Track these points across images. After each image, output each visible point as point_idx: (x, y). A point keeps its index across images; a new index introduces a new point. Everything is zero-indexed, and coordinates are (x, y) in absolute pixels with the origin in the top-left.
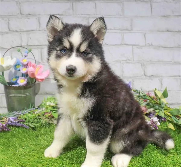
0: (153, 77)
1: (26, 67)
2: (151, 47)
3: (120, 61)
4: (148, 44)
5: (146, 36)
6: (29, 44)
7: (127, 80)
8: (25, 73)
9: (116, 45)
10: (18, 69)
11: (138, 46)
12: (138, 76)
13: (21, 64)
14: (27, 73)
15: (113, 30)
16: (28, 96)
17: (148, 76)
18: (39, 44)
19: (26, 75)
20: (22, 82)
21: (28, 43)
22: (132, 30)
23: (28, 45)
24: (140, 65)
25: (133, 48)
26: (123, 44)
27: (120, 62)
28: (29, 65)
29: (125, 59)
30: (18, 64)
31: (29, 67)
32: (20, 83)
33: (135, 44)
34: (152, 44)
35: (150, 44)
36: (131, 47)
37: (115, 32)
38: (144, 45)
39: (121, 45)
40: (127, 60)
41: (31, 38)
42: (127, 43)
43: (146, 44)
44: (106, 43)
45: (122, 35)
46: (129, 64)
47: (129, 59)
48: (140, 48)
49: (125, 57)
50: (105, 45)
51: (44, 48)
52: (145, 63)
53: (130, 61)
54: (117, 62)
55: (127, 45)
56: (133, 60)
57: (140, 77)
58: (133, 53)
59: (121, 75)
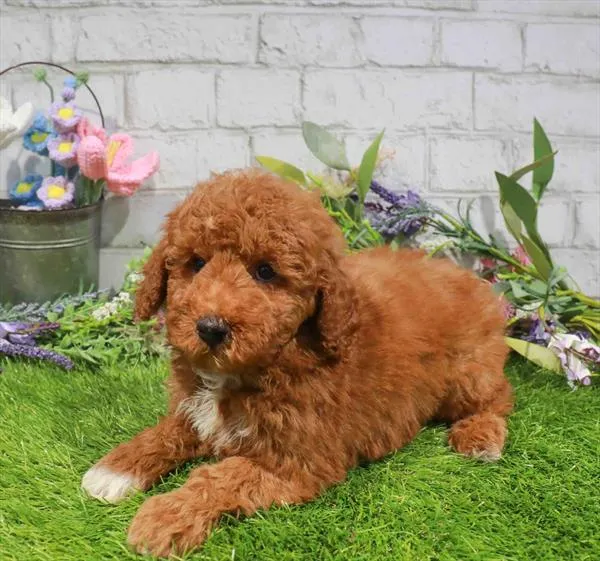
1: (72, 140)
2: (544, 77)
3: (422, 129)
4: (535, 65)
5: (529, 33)
6: (79, 58)
7: (448, 203)
8: (68, 160)
9: (412, 67)
10: (40, 147)
11: (492, 74)
12: (489, 189)
13: (50, 128)
14: (75, 158)
15: (399, 7)
16: (77, 249)
18: (118, 57)
19: (68, 170)
20: (56, 194)
21: (75, 52)
22: (473, 10)
23: (75, 59)
24: (498, 144)
25: (474, 82)
26: (438, 64)
27: (424, 134)
28: (81, 129)
29: (441, 121)
30: (38, 126)
31: (81, 139)
32: (48, 199)
33: (483, 64)
34: (547, 67)
35: (542, 66)
36: (468, 75)
37: (410, 18)
38: (518, 68)
39: (430, 67)
40: (451, 126)
41: (86, 34)
42: (452, 60)
43: (524, 66)
44: (374, 60)
45: (434, 29)
46: (457, 141)
47: (458, 121)
48: (503, 81)
49: (442, 114)
50: (367, 67)
51: (137, 73)
52: (516, 140)
53: (462, 129)
54: (412, 133)
55: (451, 69)
56: (474, 125)
57: (495, 194)
58: (474, 101)
59: (424, 183)
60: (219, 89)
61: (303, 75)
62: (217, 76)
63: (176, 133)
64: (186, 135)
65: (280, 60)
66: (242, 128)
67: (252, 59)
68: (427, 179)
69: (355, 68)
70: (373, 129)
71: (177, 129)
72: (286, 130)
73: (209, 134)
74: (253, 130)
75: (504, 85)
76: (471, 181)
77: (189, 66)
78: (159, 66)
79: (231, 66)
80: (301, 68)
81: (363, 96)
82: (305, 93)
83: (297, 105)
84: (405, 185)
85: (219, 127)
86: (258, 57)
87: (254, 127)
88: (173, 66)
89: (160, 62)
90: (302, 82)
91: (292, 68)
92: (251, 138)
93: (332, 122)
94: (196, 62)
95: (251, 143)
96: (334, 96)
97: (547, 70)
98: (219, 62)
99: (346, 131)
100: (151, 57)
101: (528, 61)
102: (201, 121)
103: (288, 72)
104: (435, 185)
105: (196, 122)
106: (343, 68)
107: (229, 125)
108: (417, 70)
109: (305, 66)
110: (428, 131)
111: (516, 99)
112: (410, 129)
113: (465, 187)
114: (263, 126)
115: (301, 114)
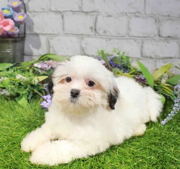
0: (170, 39)
3: (126, 13)
7: (135, 41)
12: (150, 36)
24: (154, 20)
27: (127, 15)
29: (132, 11)
40: (137, 13)
46: (139, 18)
47: (139, 11)
49: (133, 8)
52: (160, 19)
53: (140, 14)
54: (122, 15)
56: (145, 13)
57: (152, 38)
58: (145, 3)
59: (126, 33)
66: (60, 12)
68: (128, 32)
70: (107, 13)
71: (35, 12)
72: (76, 13)
73: (47, 14)
76: (143, 33)
81: (104, 1)
83: (80, 3)
85: (51, 11)
87: (64, 11)
92: (63, 15)
93: (93, 10)
95: (63, 17)
99: (98, 13)
104: (130, 34)
105: (43, 9)
107: (54, 10)
110: (128, 14)
111: (161, 3)
112: (122, 13)
113: (141, 35)
114: (67, 11)
115: (81, 7)
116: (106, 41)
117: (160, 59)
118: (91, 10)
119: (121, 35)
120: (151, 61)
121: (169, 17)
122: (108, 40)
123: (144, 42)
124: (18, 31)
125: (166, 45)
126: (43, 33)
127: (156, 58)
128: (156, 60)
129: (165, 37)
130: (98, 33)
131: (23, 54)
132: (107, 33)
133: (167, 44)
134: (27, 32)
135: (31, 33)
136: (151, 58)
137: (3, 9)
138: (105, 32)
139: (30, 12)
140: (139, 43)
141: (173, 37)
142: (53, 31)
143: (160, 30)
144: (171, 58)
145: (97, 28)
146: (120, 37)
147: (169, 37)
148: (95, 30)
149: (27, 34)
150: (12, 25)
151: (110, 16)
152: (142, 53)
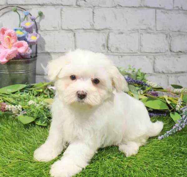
0: (182, 53)
2: (181, 11)
3: (138, 30)
4: (177, 7)
7: (147, 57)
9: (133, 7)
11: (163, 10)
12: (162, 52)
17: (174, 52)
21: (7, 1)
24: (165, 36)
25: (156, 13)
26: (143, 6)
27: (138, 32)
29: (144, 27)
33: (159, 6)
34: (182, 8)
35: (180, 7)
36: (154, 10)
38: (171, 8)
39: (140, 7)
40: (148, 29)
42: (148, 5)
43: (173, 8)
44: (120, 4)
46: (150, 34)
47: (150, 27)
48: (167, 13)
49: (144, 24)
50: (117, 7)
51: (31, 9)
52: (171, 34)
53: (152, 30)
54: (134, 32)
55: (147, 8)
56: (156, 29)
57: (164, 54)
58: (156, 20)
59: (138, 50)
60: (62, 15)
61: (93, 10)
62: (61, 10)
63: (46, 32)
64: (50, 32)
65: (85, 4)
66: (71, 30)
67: (75, 4)
68: (140, 49)
69: (113, 7)
70: (119, 30)
71: (47, 30)
72: (87, 30)
73: (59, 32)
74: (76, 31)
75: (166, 14)
76: (155, 49)
77: (51, 6)
78: (40, 6)
79: (67, 7)
80: (93, 7)
81: (116, 18)
82: (94, 17)
83: (92, 21)
84: (131, 50)
85: (63, 29)
86: (76, 3)
87: (75, 29)
88: (45, 6)
89: (40, 5)
90: (93, 12)
91: (90, 7)
92: (75, 34)
93: (104, 27)
94: (54, 5)
95: (74, 35)
96: (105, 18)
97: (181, 9)
98: (62, 5)
99: (110, 31)
100: (36, 3)
101: (175, 5)
102: (56, 28)
103: (88, 9)
104: (142, 50)
105: (54, 27)
106: (108, 7)
107: (66, 29)
108: (135, 8)
109: (94, 7)
110: (139, 31)
111: (171, 19)
112: (133, 30)
113: (153, 51)
114: (79, 29)
115: (93, 25)
116: (119, 57)
117: (172, 73)
118: (102, 28)
119: (133, 52)
120: (163, 76)
121: (180, 32)
122: (120, 57)
123: (156, 58)
124: (31, 51)
125: (177, 60)
126: (54, 52)
127: (168, 73)
128: (169, 75)
129: (176, 52)
130: (111, 50)
131: (35, 74)
132: (120, 50)
133: (179, 59)
134: (39, 51)
135: (43, 52)
136: (163, 73)
137: (16, 30)
138: (117, 49)
139: (41, 31)
140: (151, 59)
141: (184, 52)
142: (65, 49)
143: (171, 45)
144: (182, 72)
145: (109, 46)
146: (133, 54)
147: (181, 52)
148: (108, 47)
149: (38, 53)
150: (26, 47)
151: (122, 33)
152: (154, 69)
